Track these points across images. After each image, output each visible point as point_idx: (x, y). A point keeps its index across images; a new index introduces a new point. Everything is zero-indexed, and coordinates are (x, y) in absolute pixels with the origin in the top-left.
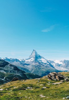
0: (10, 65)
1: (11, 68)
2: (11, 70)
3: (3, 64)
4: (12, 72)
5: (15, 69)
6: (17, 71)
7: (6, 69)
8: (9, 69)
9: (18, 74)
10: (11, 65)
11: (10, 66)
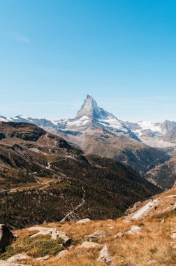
0: (48, 136)
1: (52, 143)
2: (53, 147)
3: (34, 133)
4: (57, 152)
5: (61, 146)
6: (66, 150)
7: (42, 146)
8: (49, 145)
9: (69, 156)
10: (52, 137)
11: (49, 139)
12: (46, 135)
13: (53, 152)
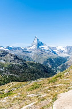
0: (10, 55)
1: (11, 58)
2: (11, 59)
3: (3, 54)
4: (12, 61)
5: (15, 59)
6: (17, 60)
7: (6, 59)
8: (9, 59)
9: (18, 63)
10: (11, 55)
11: (9, 56)
12: (9, 54)
13: (11, 61)
